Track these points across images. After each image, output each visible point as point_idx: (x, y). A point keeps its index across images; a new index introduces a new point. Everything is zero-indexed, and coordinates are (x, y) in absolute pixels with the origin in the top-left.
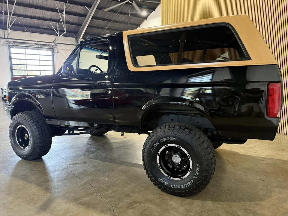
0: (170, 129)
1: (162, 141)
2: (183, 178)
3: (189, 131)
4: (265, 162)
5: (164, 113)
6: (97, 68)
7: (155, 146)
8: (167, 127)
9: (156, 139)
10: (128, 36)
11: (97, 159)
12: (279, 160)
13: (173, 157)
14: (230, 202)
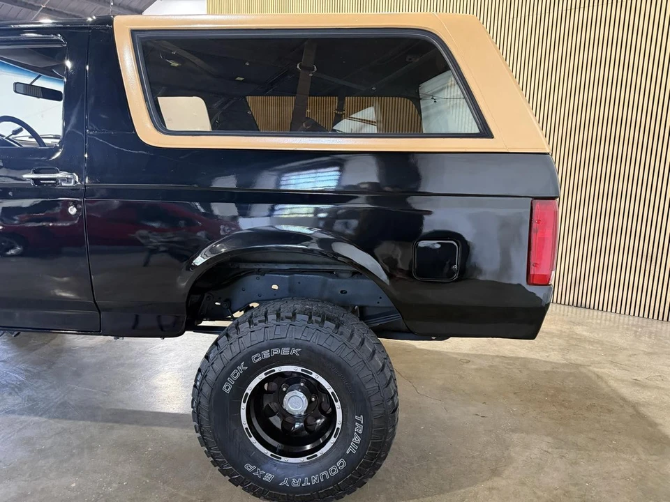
0: (281, 323)
1: (256, 359)
2: (316, 455)
3: (334, 325)
4: (473, 367)
5: (254, 269)
6: (17, 126)
7: (236, 374)
8: (272, 317)
9: (240, 356)
10: (133, 32)
11: (32, 410)
12: (497, 356)
13: (285, 400)
14: (432, 496)
